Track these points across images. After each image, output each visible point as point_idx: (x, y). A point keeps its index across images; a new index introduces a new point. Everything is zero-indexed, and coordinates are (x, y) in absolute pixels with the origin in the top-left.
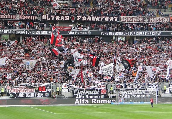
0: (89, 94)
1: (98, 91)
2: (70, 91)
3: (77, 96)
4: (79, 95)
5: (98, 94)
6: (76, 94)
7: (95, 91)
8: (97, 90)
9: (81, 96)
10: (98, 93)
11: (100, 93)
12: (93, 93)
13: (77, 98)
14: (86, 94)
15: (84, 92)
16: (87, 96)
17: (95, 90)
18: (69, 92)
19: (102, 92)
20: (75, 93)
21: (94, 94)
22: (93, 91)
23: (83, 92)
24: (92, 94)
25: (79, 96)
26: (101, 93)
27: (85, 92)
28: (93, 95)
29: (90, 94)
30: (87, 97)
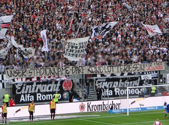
0: (42, 91)
1: (59, 85)
2: (5, 87)
3: (22, 96)
4: (24, 95)
5: (57, 90)
6: (20, 93)
7: (53, 85)
8: (56, 82)
9: (28, 97)
10: (58, 88)
11: (61, 87)
12: (50, 88)
13: (21, 100)
14: (37, 91)
15: (33, 89)
16: (39, 95)
17: (53, 82)
18: (5, 89)
19: (65, 86)
20: (19, 91)
21: (51, 90)
22: (49, 85)
23: (32, 87)
24: (48, 91)
25: (26, 95)
26: (64, 88)
27: (36, 87)
28: (50, 93)
29: (44, 91)
30: (40, 97)
